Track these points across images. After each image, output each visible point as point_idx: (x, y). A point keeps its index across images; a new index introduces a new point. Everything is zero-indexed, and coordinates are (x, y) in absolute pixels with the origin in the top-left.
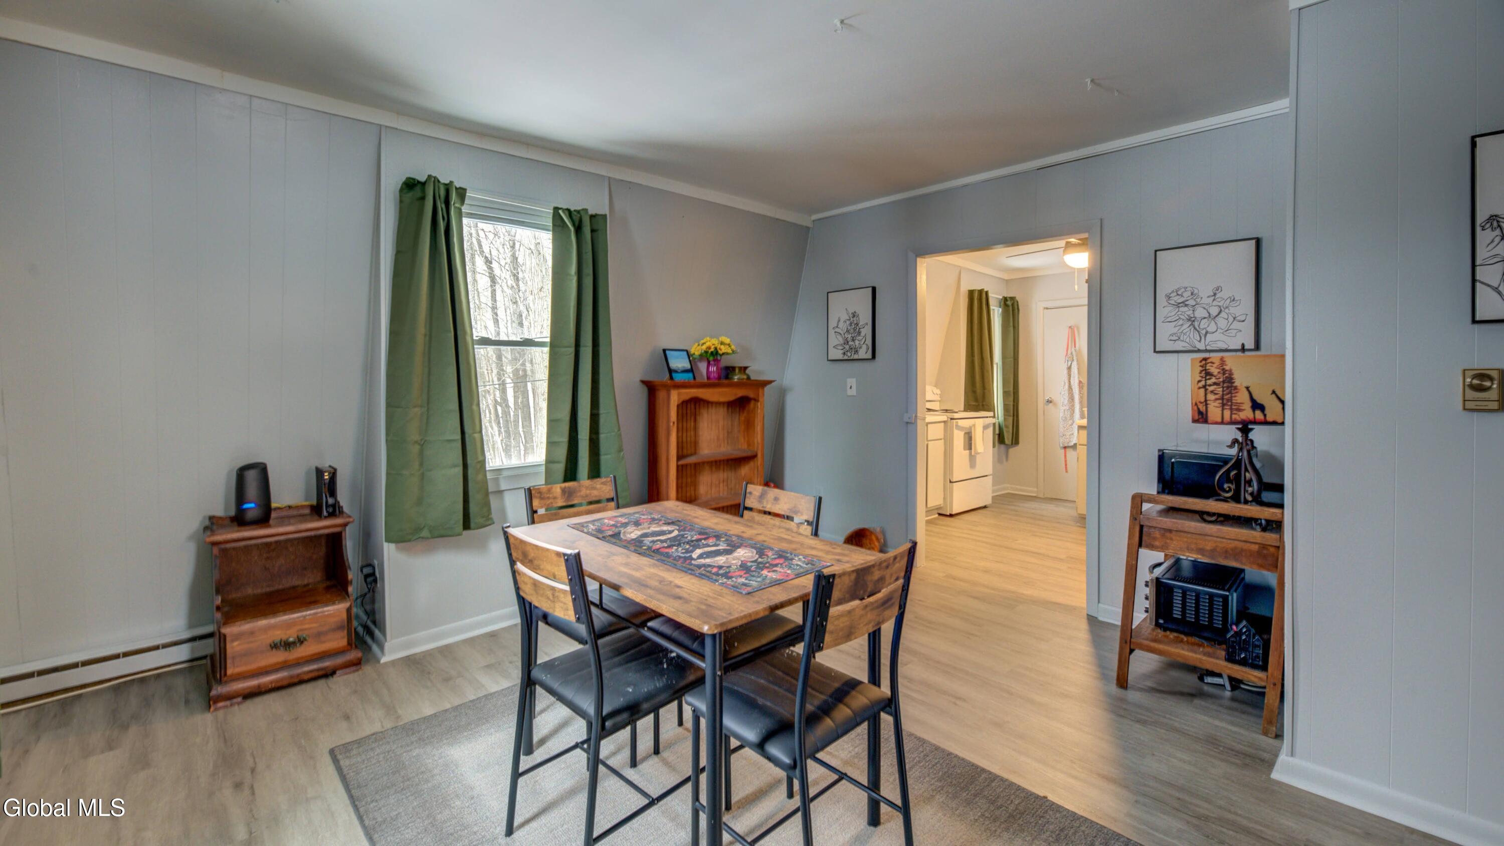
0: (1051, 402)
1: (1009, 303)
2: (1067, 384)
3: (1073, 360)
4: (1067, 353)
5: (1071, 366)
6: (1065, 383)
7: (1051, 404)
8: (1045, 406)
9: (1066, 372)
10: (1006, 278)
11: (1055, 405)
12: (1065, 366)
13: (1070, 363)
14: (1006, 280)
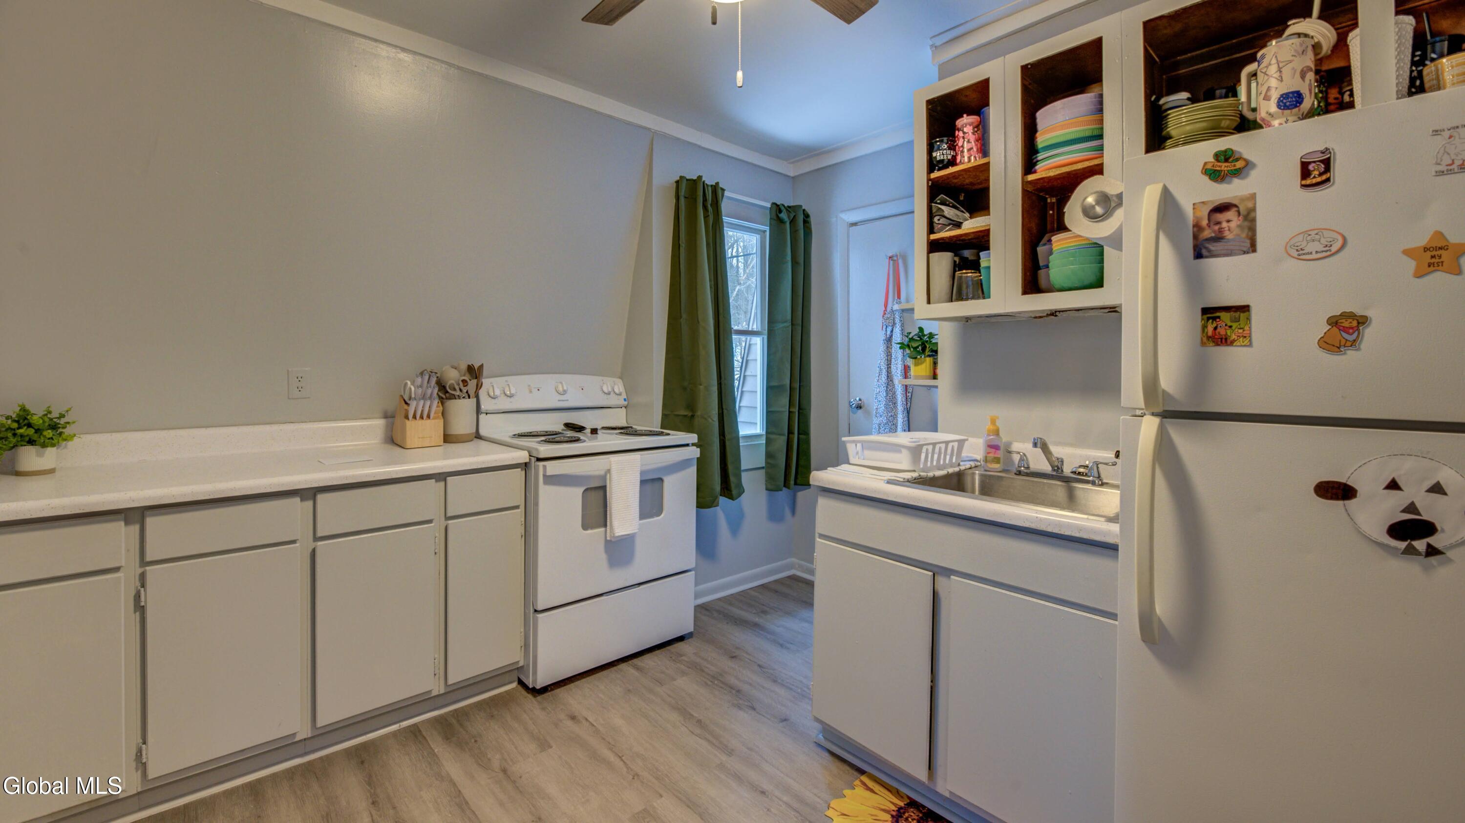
0: (861, 407)
1: (784, 215)
2: (884, 371)
3: (894, 324)
4: (886, 310)
5: (891, 336)
6: (881, 370)
7: (860, 411)
8: (851, 414)
9: (882, 348)
10: (792, 174)
11: (868, 413)
12: (881, 336)
13: (889, 329)
14: (793, 178)
